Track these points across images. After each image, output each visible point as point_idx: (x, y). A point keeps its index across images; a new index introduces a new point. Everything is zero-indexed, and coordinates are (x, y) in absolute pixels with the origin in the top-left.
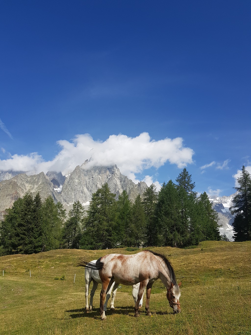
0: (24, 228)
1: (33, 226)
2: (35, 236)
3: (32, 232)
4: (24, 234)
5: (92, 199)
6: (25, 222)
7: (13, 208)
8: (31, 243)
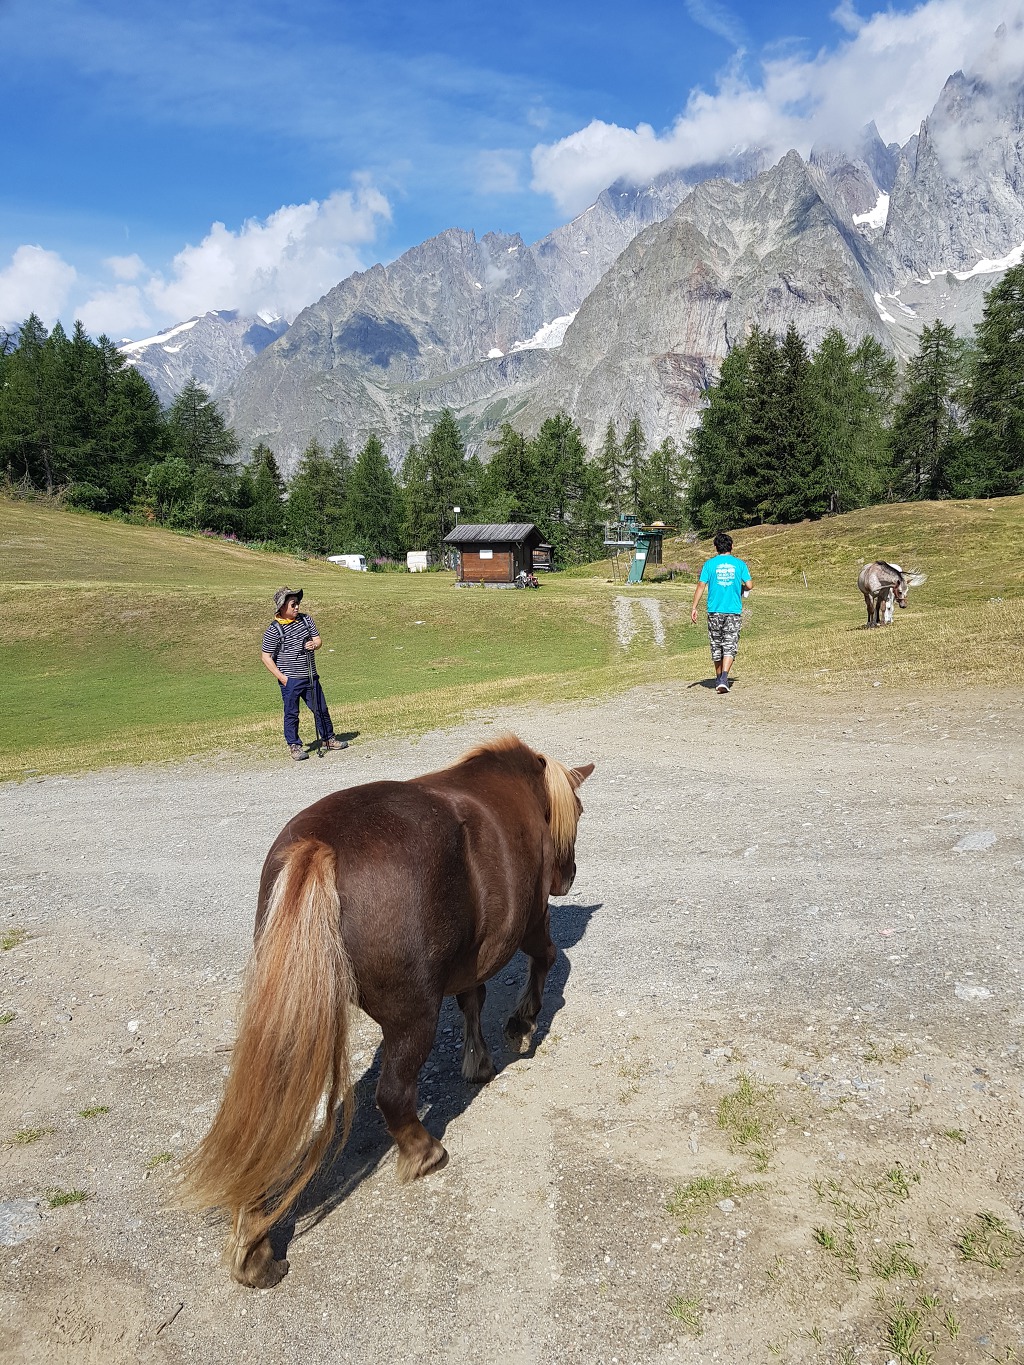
0: (767, 448)
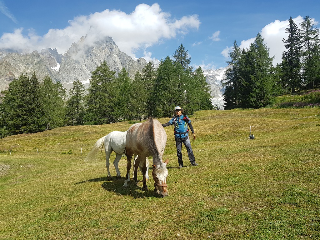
1: (34, 107)
2: (38, 116)
3: (34, 112)
4: (26, 115)
5: (92, 77)
6: (24, 103)
7: (10, 90)
8: (34, 122)
